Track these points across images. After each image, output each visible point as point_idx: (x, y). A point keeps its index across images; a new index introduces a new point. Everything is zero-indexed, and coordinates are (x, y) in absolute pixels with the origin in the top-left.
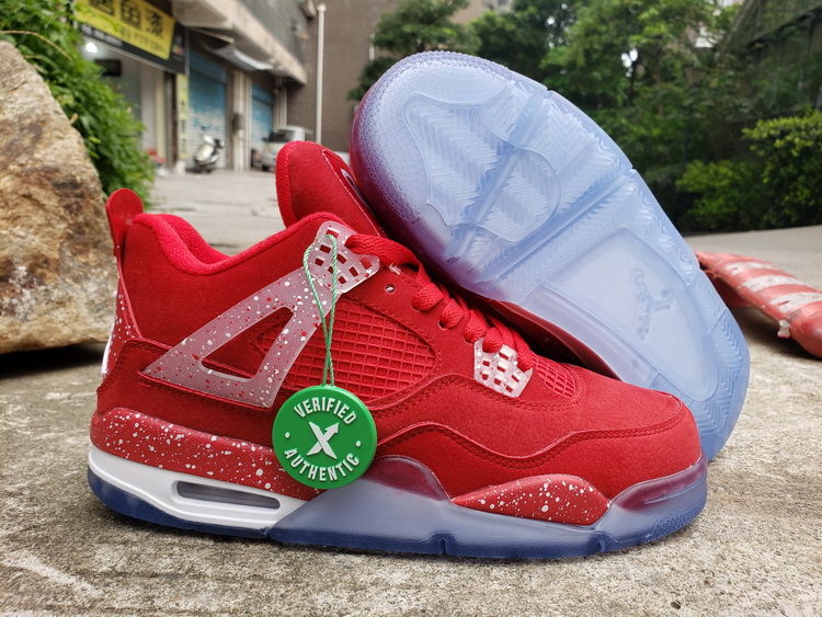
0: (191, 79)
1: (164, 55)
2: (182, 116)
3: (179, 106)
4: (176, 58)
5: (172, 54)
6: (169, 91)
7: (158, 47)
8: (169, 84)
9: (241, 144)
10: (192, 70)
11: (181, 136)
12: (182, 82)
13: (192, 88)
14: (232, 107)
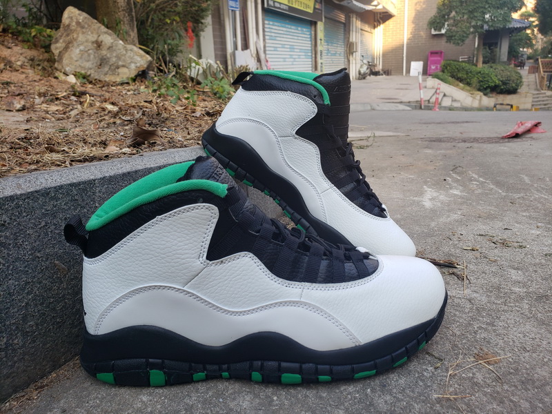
0: (325, 24)
1: (310, 11)
2: (319, 48)
3: (319, 42)
4: (317, 11)
5: (315, 8)
6: (313, 33)
7: (307, 6)
8: (313, 29)
9: (354, 62)
10: (325, 17)
11: (319, 61)
12: (320, 26)
13: (325, 29)
14: (349, 38)
